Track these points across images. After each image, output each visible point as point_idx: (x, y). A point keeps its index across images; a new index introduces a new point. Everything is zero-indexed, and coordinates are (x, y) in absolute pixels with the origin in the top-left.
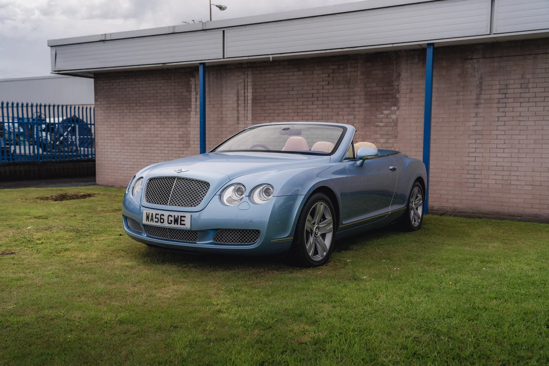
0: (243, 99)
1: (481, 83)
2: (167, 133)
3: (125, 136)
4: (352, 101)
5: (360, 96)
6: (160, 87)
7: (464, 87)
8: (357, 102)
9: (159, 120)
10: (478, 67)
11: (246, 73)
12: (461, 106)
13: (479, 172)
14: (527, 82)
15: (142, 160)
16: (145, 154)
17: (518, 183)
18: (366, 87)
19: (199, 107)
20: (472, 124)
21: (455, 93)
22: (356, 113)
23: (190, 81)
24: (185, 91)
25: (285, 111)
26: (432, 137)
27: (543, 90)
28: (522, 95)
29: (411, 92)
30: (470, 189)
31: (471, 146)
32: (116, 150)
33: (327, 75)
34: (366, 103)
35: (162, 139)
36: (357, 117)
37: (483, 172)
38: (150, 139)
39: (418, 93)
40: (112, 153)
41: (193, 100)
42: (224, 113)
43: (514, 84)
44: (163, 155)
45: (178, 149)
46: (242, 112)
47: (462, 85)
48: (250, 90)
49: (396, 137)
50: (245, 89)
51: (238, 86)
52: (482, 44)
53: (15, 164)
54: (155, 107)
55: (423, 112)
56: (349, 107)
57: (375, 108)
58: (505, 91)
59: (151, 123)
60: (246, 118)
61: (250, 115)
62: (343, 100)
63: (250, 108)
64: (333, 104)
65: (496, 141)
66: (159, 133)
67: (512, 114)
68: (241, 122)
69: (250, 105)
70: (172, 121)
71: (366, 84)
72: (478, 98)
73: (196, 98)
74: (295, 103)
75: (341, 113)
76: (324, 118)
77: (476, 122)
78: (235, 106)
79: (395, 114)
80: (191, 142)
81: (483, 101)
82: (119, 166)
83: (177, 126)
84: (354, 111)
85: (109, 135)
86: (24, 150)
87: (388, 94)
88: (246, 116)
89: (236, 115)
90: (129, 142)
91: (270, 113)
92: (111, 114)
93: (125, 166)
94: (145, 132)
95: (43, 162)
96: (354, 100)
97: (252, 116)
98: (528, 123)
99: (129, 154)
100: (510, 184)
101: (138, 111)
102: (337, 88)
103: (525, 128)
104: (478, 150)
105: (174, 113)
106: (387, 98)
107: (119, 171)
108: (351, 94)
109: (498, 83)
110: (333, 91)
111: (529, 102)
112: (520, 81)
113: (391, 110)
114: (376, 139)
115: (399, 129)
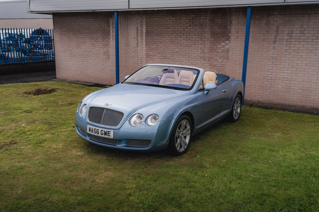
0: (141, 32)
1: (277, 29)
2: (96, 50)
3: (72, 51)
4: (203, 37)
5: (208, 34)
6: (92, 23)
7: (268, 31)
8: (206, 37)
9: (92, 42)
10: (276, 20)
11: (142, 16)
12: (266, 42)
13: (273, 81)
15: (82, 66)
16: (84, 62)
17: (294, 88)
18: (212, 29)
19: (115, 36)
20: (271, 53)
21: (262, 35)
22: (205, 44)
23: (109, 20)
24: (106, 25)
25: (165, 41)
26: (248, 60)
27: (312, 35)
28: (301, 38)
29: (237, 33)
30: (268, 90)
31: (270, 66)
32: (67, 59)
33: (189, 20)
34: (211, 38)
35: (94, 54)
36: (206, 46)
37: (276, 81)
38: (87, 53)
39: (242, 34)
40: (65, 61)
41: (111, 31)
42: (129, 40)
43: (296, 31)
44: (94, 63)
45: (103, 60)
46: (140, 40)
47: (267, 30)
48: (144, 27)
49: (228, 59)
50: (141, 27)
51: (137, 24)
52: (280, 6)
53: (9, 65)
54: (89, 35)
55: (244, 45)
56: (202, 40)
57: (216, 41)
58: (291, 35)
59: (87, 44)
60: (142, 44)
61: (144, 42)
62: (198, 36)
63: (144, 38)
64: (192, 38)
65: (284, 64)
66: (92, 50)
67: (294, 48)
68: (139, 46)
69: (144, 36)
70: (99, 44)
71: (211, 27)
72: (275, 38)
73: (113, 30)
74: (171, 36)
75: (197, 43)
76: (187, 45)
77: (274, 52)
78: (136, 36)
79: (228, 45)
80: (110, 57)
81: (278, 40)
82: (69, 68)
83: (102, 46)
84: (204, 42)
85: (63, 50)
86: (13, 55)
87: (224, 33)
88: (142, 43)
89: (136, 42)
90: (74, 54)
91: (156, 42)
92: (64, 38)
93: (73, 68)
94: (84, 49)
95: (25, 63)
96: (204, 36)
97: (146, 43)
98: (303, 54)
99: (75, 62)
100: (290, 88)
101: (79, 37)
102: (195, 29)
103: (301, 57)
104: (274, 68)
105: (100, 39)
106: (224, 36)
107: (69, 71)
108: (203, 32)
109: (287, 30)
110: (193, 30)
111: (304, 42)
112: (300, 29)
113: (225, 43)
114: (216, 59)
115: (230, 54)
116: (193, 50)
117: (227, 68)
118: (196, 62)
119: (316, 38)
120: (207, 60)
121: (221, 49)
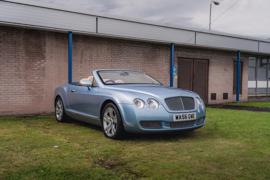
1: (82, 53)
4: (17, 55)
5: (22, 52)
7: (75, 53)
8: (21, 55)
10: (81, 45)
12: (75, 62)
14: (99, 54)
18: (26, 48)
20: (79, 70)
22: (20, 62)
27: (104, 58)
28: (97, 60)
29: (51, 53)
34: (26, 56)
36: (21, 64)
39: (55, 54)
43: (94, 54)
47: (75, 52)
49: (44, 76)
52: (82, 35)
56: (15, 58)
57: (32, 60)
58: (91, 57)
62: (11, 53)
64: (4, 55)
71: (26, 46)
72: (81, 59)
75: (10, 61)
77: (81, 70)
79: (43, 64)
81: (83, 61)
84: (19, 60)
87: (39, 53)
96: (19, 54)
102: (6, 46)
106: (39, 55)
108: (16, 50)
109: (89, 54)
110: (4, 47)
111: (100, 63)
112: (96, 54)
113: (41, 61)
114: (33, 77)
115: (46, 72)
116: (5, 68)
117: (44, 85)
118: (10, 80)
119: (106, 60)
120: (23, 77)
121: (37, 67)
